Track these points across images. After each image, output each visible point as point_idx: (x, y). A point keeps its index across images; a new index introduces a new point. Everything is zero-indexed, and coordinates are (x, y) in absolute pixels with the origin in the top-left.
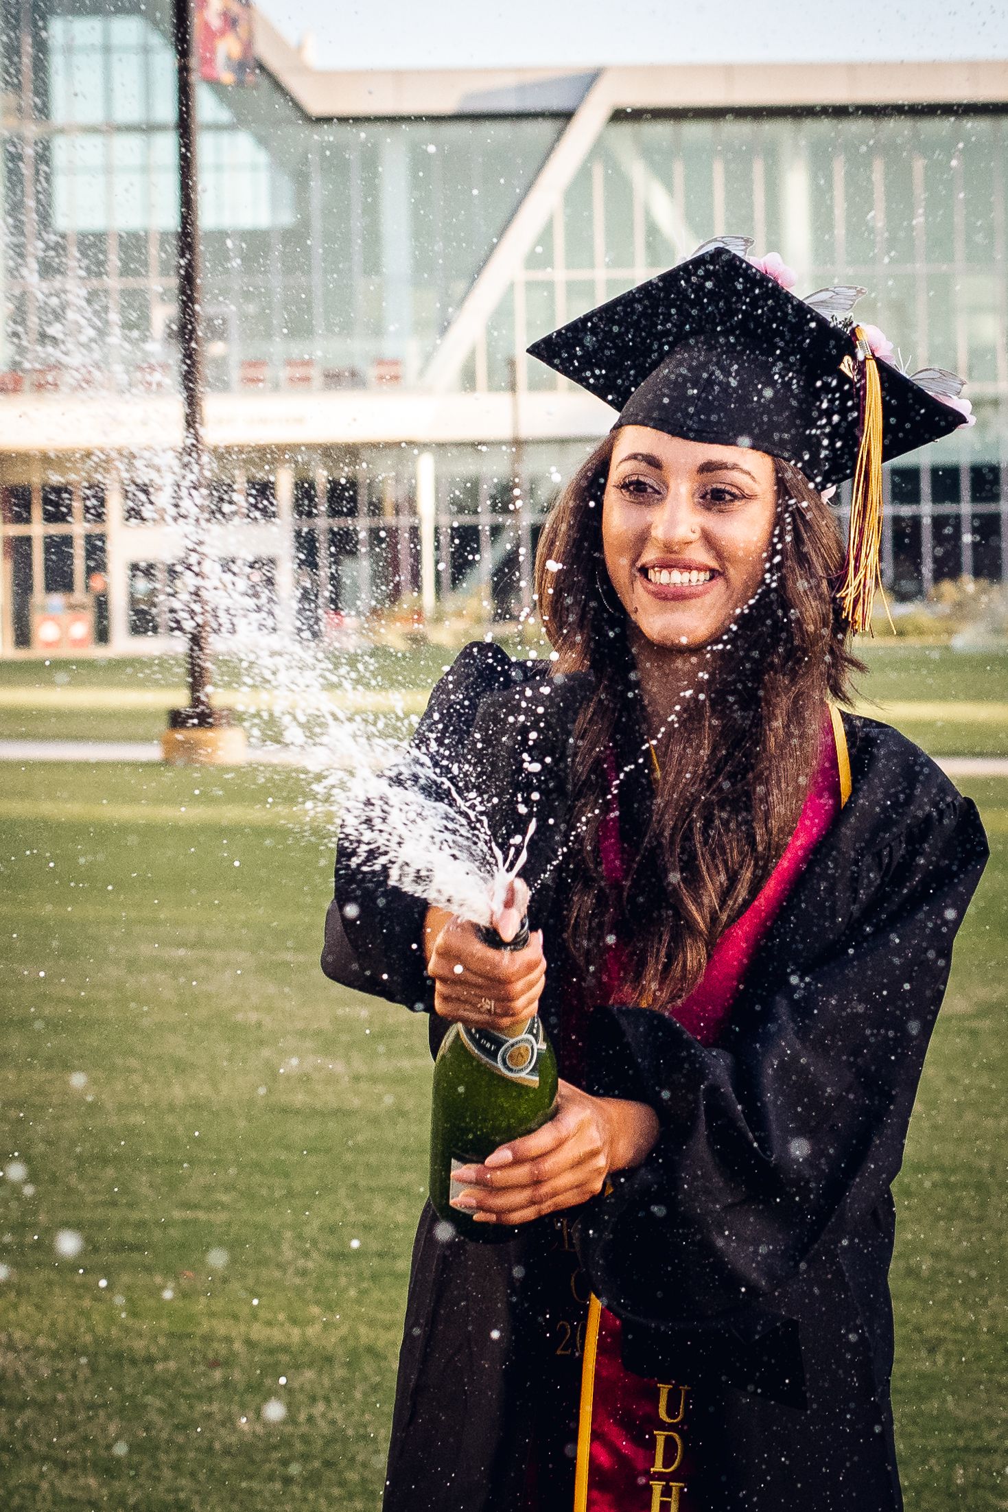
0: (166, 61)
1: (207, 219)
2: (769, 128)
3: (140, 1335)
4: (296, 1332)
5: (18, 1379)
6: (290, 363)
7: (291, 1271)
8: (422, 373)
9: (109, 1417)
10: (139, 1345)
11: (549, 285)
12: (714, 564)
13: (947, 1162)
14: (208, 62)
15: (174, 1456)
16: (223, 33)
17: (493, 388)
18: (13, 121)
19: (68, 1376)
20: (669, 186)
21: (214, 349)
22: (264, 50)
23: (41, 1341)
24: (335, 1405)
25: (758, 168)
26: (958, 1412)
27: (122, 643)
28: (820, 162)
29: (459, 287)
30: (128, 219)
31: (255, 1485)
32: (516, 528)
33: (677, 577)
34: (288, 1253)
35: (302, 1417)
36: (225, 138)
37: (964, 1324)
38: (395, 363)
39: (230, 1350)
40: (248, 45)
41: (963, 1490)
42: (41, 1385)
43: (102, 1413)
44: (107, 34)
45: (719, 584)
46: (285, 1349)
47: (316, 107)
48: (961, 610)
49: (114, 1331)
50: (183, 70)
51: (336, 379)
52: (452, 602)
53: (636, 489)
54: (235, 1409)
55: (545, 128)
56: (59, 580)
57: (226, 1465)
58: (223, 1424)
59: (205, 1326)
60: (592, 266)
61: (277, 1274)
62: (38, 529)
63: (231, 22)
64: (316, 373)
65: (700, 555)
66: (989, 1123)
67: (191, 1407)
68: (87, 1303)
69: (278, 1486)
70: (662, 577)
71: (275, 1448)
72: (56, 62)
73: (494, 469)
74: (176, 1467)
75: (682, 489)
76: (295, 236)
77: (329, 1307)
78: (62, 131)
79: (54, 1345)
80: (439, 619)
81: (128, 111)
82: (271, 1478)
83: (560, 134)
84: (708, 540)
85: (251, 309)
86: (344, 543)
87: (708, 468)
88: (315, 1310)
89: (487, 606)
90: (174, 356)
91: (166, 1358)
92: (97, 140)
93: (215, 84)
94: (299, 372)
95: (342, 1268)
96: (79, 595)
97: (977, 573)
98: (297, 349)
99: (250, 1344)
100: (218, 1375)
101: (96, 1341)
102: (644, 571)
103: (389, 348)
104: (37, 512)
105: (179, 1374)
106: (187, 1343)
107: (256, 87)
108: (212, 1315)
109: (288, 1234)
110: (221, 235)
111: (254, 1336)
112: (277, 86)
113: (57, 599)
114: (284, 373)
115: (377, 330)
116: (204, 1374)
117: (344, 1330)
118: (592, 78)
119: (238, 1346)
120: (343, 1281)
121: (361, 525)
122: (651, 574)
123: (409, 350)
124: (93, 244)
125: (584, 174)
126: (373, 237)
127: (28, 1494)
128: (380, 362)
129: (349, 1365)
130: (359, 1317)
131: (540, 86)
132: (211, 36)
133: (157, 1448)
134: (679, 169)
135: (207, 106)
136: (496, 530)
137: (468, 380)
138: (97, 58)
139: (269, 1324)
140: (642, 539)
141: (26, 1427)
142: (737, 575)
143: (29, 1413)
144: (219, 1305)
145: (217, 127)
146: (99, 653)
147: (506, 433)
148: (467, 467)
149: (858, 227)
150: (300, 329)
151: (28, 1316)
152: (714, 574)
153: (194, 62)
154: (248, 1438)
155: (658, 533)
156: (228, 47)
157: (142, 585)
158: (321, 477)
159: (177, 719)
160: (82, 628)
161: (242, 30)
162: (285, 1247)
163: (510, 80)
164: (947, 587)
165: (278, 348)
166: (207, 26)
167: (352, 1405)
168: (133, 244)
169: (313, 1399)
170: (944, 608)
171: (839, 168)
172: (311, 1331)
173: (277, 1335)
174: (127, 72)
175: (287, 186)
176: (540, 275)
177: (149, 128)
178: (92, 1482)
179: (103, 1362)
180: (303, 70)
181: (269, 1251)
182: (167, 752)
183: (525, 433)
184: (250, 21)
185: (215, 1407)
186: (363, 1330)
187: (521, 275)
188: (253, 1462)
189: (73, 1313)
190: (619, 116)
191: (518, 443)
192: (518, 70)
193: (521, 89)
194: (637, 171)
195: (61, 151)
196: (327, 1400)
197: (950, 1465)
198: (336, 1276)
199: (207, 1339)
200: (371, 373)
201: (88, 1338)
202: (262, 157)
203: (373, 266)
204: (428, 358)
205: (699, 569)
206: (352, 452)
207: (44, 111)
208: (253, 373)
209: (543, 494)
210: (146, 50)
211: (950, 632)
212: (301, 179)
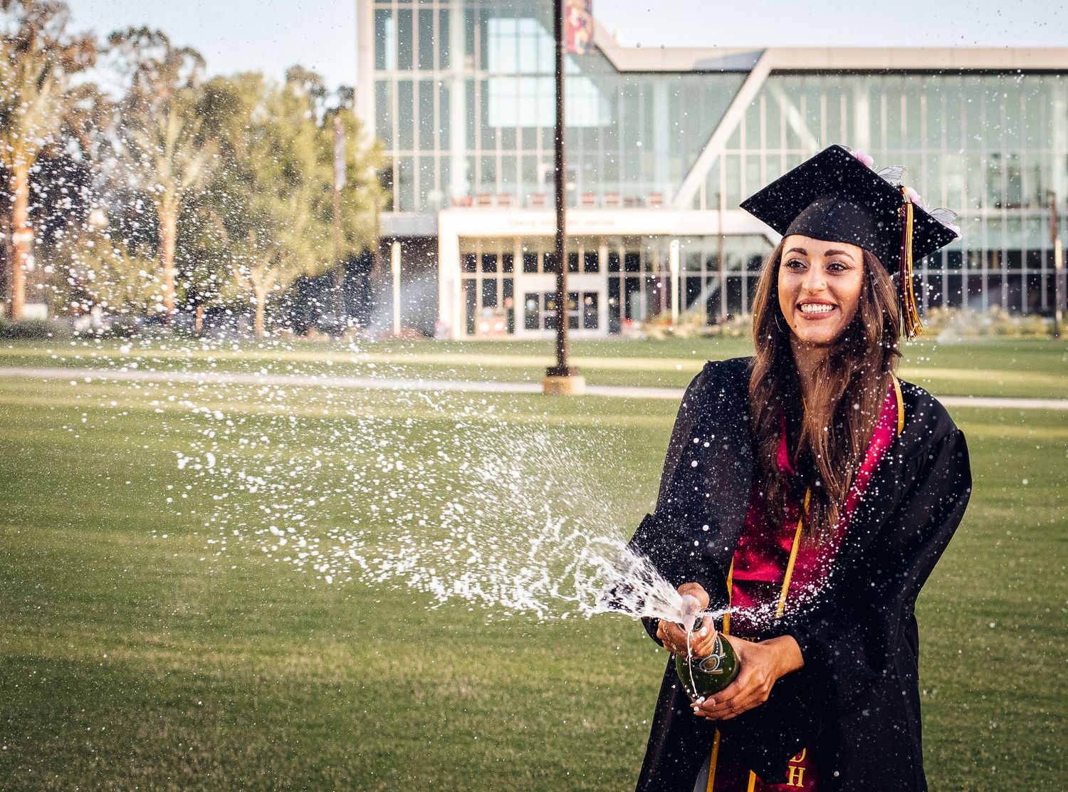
0: (549, 43)
1: (569, 121)
2: (850, 80)
3: (534, 678)
4: (612, 678)
5: (474, 700)
6: (607, 194)
7: (610, 647)
8: (673, 200)
9: (519, 720)
10: (534, 684)
11: (738, 157)
12: (834, 301)
13: (937, 598)
14: (571, 42)
15: (552, 739)
16: (578, 29)
17: (709, 208)
18: (470, 71)
19: (499, 698)
20: (798, 108)
21: (569, 186)
22: (599, 40)
23: (485, 681)
24: (632, 715)
25: (843, 99)
26: (942, 723)
27: (521, 333)
28: (874, 96)
29: (692, 157)
30: (528, 122)
31: (593, 754)
32: (720, 278)
33: (816, 309)
34: (608, 640)
35: (615, 721)
36: (576, 81)
37: (945, 678)
38: (660, 195)
39: (579, 686)
40: (591, 35)
41: (946, 761)
42: (485, 703)
43: (516, 717)
44: (517, 28)
45: (837, 311)
46: (606, 686)
47: (622, 66)
48: (942, 323)
49: (522, 677)
50: (558, 47)
51: (630, 203)
52: (687, 314)
53: (794, 265)
54: (582, 716)
55: (737, 79)
56: (489, 301)
57: (578, 744)
58: (576, 723)
59: (567, 674)
60: (759, 147)
61: (603, 649)
62: (480, 275)
63: (583, 23)
64: (620, 199)
65: (827, 297)
66: (957, 579)
67: (560, 715)
68: (508, 662)
69: (604, 755)
70: (808, 309)
71: (603, 736)
72: (492, 42)
73: (709, 248)
74: (553, 745)
75: (817, 264)
76: (611, 131)
77: (629, 666)
78: (494, 76)
79: (491, 683)
80: (680, 323)
81: (528, 67)
82: (600, 750)
83: (744, 82)
84: (831, 290)
85: (588, 166)
86: (633, 284)
87: (830, 253)
88: (622, 668)
89: (704, 317)
90: (552, 188)
91: (548, 690)
92: (512, 81)
93: (573, 54)
94: (611, 198)
95: (635, 647)
96: (500, 308)
97: (950, 305)
98: (611, 187)
99: (589, 683)
100: (573, 699)
101: (513, 682)
102: (799, 307)
103: (657, 187)
104: (479, 267)
105: (554, 699)
106: (559, 683)
107: (593, 56)
108: (570, 669)
109: (608, 630)
110: (575, 129)
111: (591, 680)
112: (604, 55)
113: (488, 311)
114: (604, 199)
115: (651, 178)
116: (567, 699)
117: (636, 678)
118: (760, 54)
119: (583, 685)
120: (635, 653)
121: (642, 275)
122: (803, 308)
123: (666, 187)
124: (509, 133)
125: (757, 100)
126: (649, 131)
127: (479, 756)
128: (652, 194)
129: (638, 695)
130: (644, 672)
131: (734, 57)
132: (573, 29)
133: (544, 735)
134: (803, 100)
135: (569, 65)
136: (709, 280)
137: (696, 204)
138: (513, 40)
139: (598, 674)
140: (798, 289)
141: (478, 723)
142: (846, 307)
143: (479, 717)
144: (574, 664)
145: (573, 75)
146: (509, 338)
147: (715, 231)
148: (695, 247)
149: (894, 130)
150: (612, 177)
151: (478, 669)
152: (834, 307)
153: (564, 43)
154: (589, 731)
155: (805, 286)
156: (581, 36)
157: (531, 304)
158: (622, 252)
159: (552, 372)
160: (501, 325)
161: (588, 26)
162: (606, 636)
163: (719, 54)
164: (935, 311)
165: (602, 186)
166: (570, 25)
167: (640, 715)
168: (529, 133)
169: (621, 712)
170: (934, 321)
171: (884, 99)
172: (620, 678)
173: (603, 680)
174: (527, 45)
175: (607, 106)
176: (733, 152)
177: (537, 75)
178: (511, 751)
179: (516, 692)
180: (616, 47)
181: (598, 638)
182: (545, 388)
183: (725, 231)
184: (592, 23)
185: (572, 715)
186: (646, 678)
187: (724, 152)
188: (591, 742)
189: (501, 667)
190: (774, 72)
191: (721, 236)
192: (725, 49)
193: (725, 58)
194: (783, 100)
195: (493, 86)
196: (628, 712)
197: (938, 748)
198: (632, 650)
199: (569, 680)
200: (648, 199)
201: (509, 680)
202: (595, 91)
203: (649, 146)
204: (676, 192)
205: (827, 304)
206: (637, 239)
207: (484, 65)
208: (588, 199)
209: (733, 262)
210: (537, 36)
211: (936, 334)
212: (614, 101)
